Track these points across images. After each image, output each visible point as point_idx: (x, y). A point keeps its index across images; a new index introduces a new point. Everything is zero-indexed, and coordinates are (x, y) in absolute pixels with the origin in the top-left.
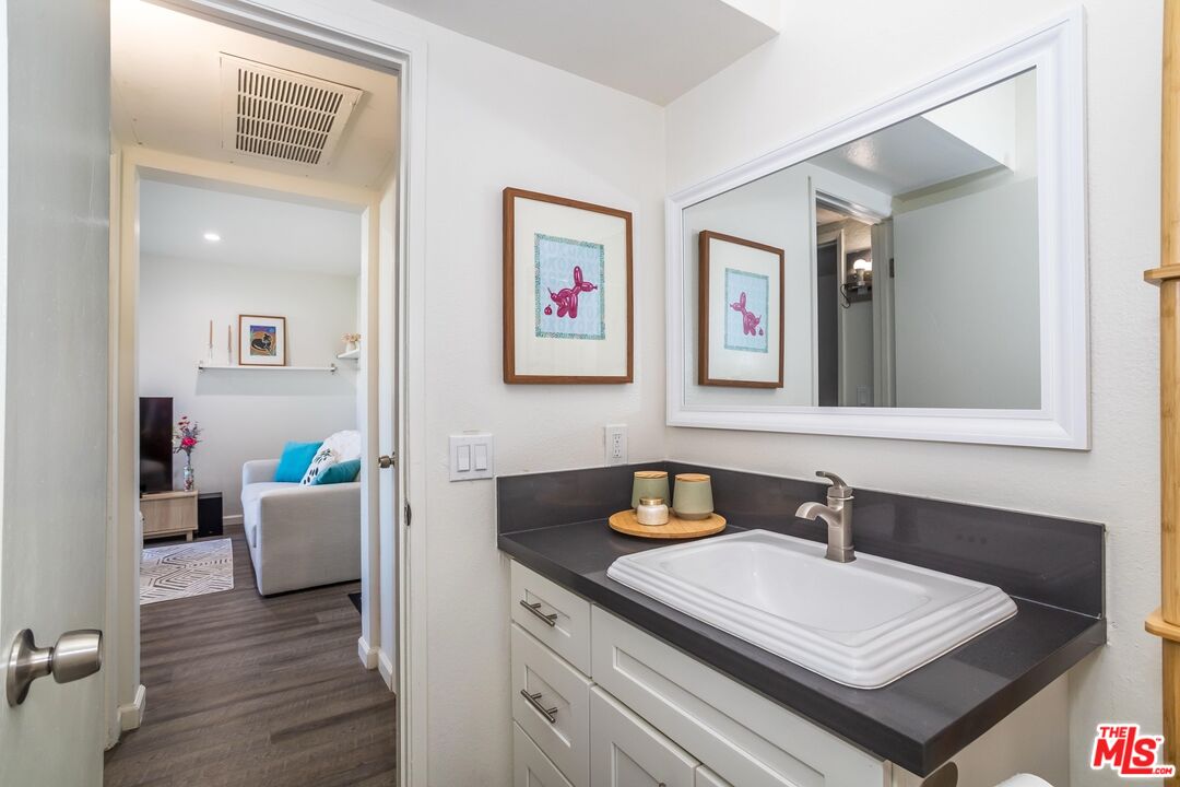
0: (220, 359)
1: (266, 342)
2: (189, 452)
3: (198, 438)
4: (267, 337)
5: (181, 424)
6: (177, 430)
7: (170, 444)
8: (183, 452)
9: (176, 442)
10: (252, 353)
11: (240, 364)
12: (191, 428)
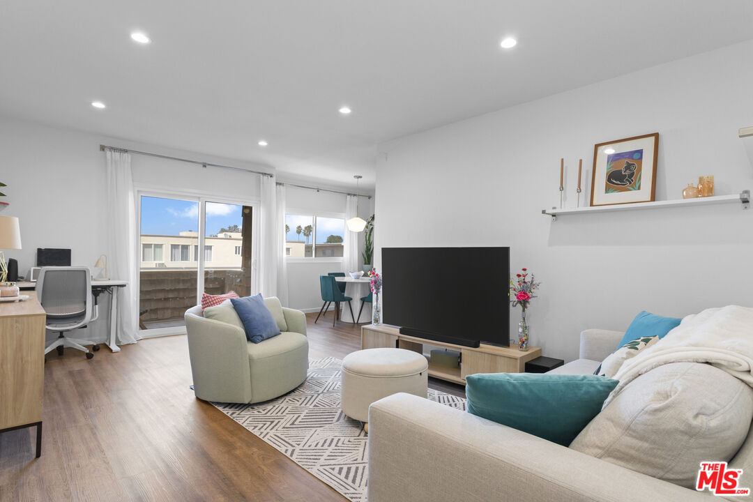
0: (573, 202)
1: (628, 172)
2: (524, 307)
3: (535, 292)
4: (628, 167)
5: (519, 276)
6: (514, 282)
7: (508, 298)
8: (519, 307)
9: (513, 297)
10: (607, 190)
11: (592, 205)
12: (528, 279)
